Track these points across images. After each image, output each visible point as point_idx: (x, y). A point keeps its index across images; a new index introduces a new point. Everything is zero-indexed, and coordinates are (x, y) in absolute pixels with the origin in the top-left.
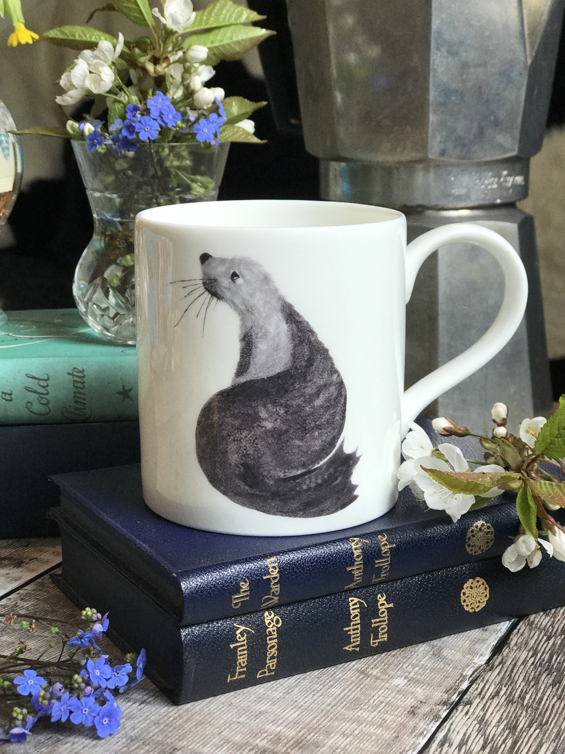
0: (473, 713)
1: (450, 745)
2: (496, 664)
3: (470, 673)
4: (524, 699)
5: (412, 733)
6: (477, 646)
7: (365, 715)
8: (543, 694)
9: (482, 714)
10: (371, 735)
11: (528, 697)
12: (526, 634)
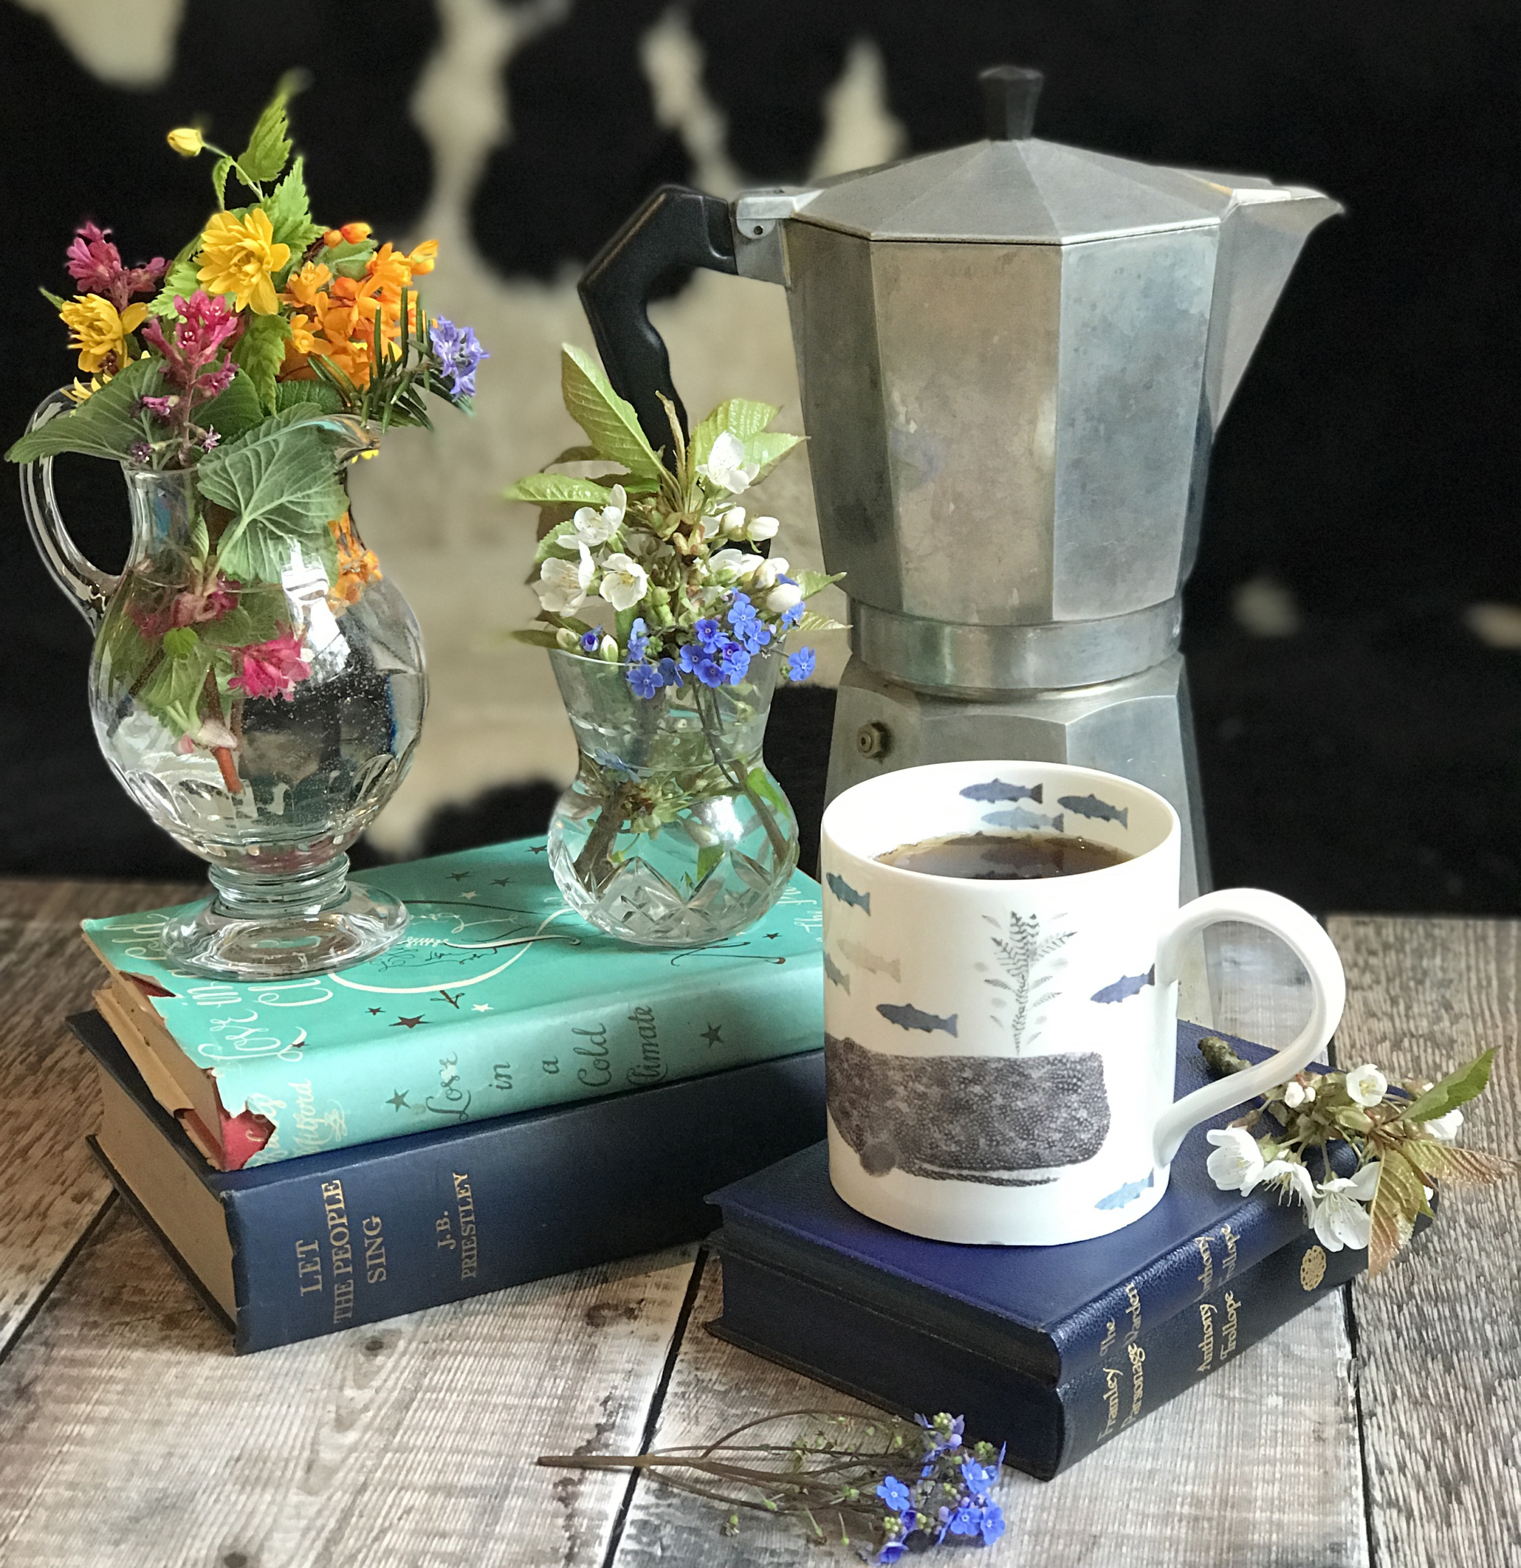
0: (1386, 1426)
1: (1391, 1472)
2: (1365, 1355)
3: (1345, 1374)
4: (1428, 1397)
5: (1338, 1464)
6: (1326, 1334)
7: (1270, 1452)
8: (1445, 1385)
9: (1396, 1425)
10: (1297, 1476)
11: (1430, 1393)
12: (1370, 1307)
